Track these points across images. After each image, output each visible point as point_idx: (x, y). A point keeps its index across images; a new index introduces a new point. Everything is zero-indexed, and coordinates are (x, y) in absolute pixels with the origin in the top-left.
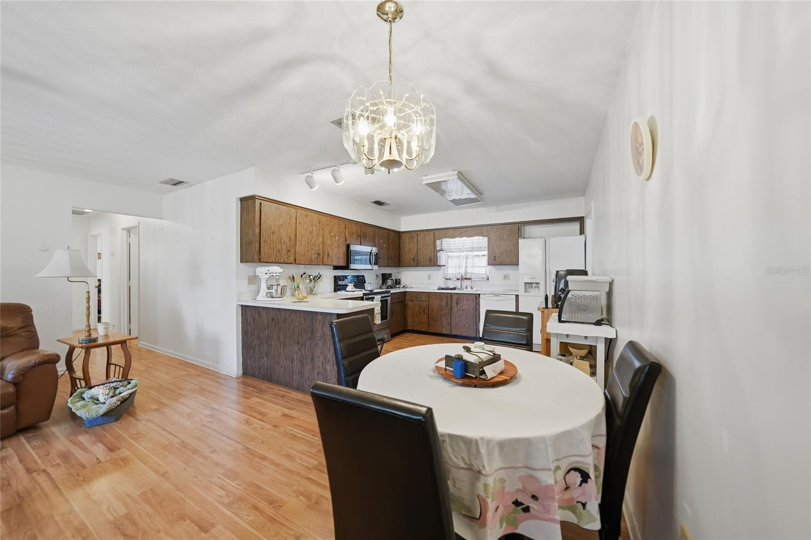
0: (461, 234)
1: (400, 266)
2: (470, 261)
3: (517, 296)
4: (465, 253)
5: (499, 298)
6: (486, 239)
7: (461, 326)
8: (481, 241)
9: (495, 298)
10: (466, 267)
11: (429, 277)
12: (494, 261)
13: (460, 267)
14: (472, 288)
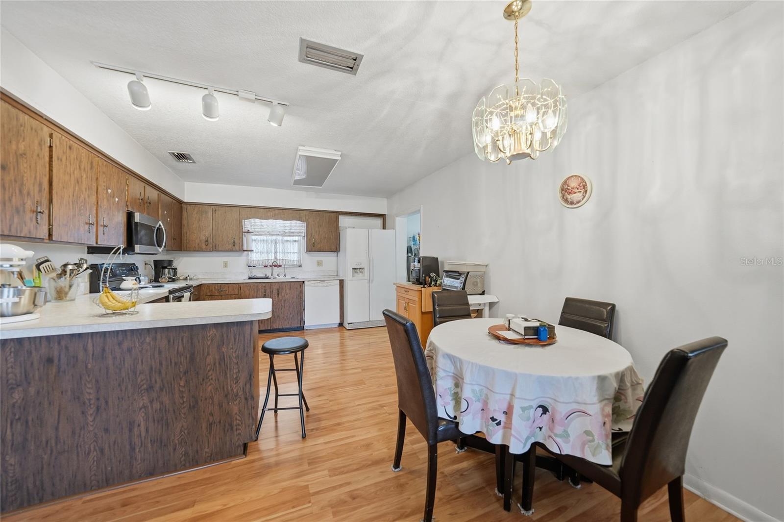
0: (275, 215)
1: (181, 251)
2: (280, 247)
3: (342, 282)
4: (274, 238)
5: (324, 284)
6: (304, 224)
7: (283, 318)
8: (299, 226)
9: (320, 284)
10: (276, 253)
11: (226, 265)
12: (312, 247)
13: (268, 253)
14: (285, 275)
